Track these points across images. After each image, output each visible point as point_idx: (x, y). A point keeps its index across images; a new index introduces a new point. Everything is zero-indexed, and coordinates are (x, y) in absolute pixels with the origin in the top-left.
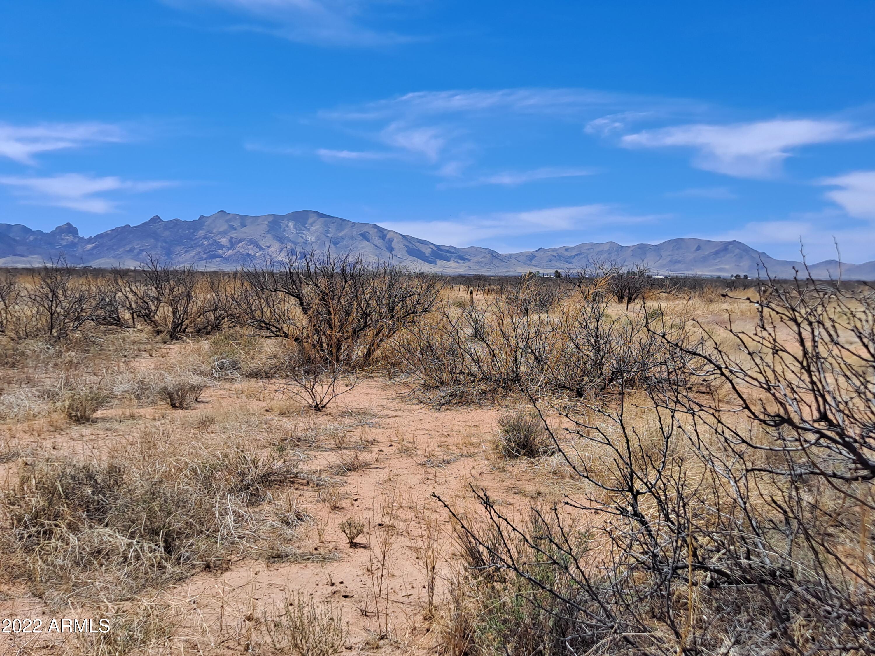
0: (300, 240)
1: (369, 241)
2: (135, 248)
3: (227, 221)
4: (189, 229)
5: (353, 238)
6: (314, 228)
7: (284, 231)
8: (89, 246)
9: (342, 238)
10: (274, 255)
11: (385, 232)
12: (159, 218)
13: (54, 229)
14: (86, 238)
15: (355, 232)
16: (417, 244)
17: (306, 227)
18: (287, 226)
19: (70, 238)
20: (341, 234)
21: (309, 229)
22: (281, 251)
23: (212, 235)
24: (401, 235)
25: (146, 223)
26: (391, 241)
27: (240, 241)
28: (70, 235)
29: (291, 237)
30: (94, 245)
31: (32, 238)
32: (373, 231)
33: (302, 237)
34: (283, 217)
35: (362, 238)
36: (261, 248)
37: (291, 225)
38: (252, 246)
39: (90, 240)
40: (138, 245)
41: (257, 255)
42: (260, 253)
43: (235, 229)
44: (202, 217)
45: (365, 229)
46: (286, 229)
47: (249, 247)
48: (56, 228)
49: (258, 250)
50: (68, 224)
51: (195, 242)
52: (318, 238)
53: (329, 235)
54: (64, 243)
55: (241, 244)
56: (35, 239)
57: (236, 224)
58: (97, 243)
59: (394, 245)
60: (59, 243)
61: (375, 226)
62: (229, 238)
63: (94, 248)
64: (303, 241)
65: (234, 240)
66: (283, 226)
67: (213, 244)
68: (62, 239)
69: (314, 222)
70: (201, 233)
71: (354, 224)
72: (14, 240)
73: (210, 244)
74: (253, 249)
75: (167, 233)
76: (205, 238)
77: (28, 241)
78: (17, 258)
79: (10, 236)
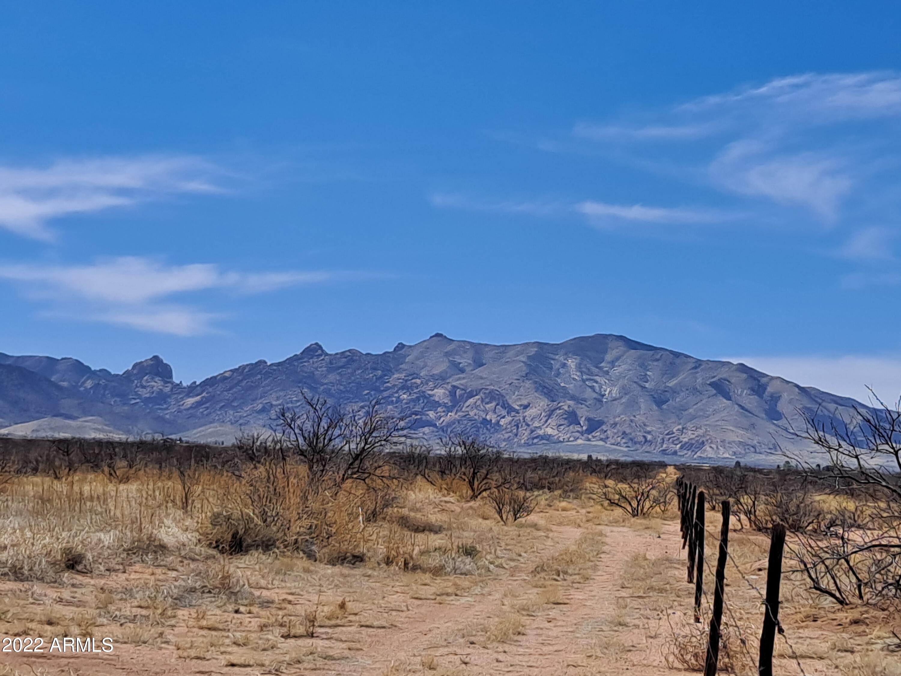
0: (589, 394)
1: (729, 399)
2: (272, 406)
3: (447, 354)
4: (375, 369)
5: (695, 391)
6: (617, 371)
7: (558, 374)
8: (191, 401)
9: (674, 391)
10: (536, 424)
11: (764, 380)
12: (320, 347)
13: (130, 368)
14: (184, 384)
15: (699, 380)
16: (832, 407)
17: (601, 368)
18: (564, 365)
19: (157, 384)
20: (672, 383)
21: (607, 373)
22: (549, 416)
23: (418, 381)
24: (797, 386)
25: (295, 358)
26: (775, 398)
27: (471, 395)
28: (157, 379)
29: (571, 387)
30: (198, 398)
31: (89, 384)
32: (738, 378)
33: (592, 387)
34: (556, 348)
35: (714, 392)
36: (510, 410)
37: (572, 363)
38: (493, 404)
39: (192, 389)
40: (278, 399)
41: (502, 422)
42: (508, 419)
43: (462, 371)
44: (401, 346)
45: (723, 373)
46: (562, 371)
47: (488, 406)
48: (134, 366)
49: (504, 412)
50: (156, 358)
51: (385, 394)
52: (625, 391)
53: (647, 385)
54: (145, 393)
55: (472, 401)
56: (96, 386)
57: (464, 361)
58: (204, 394)
59: (783, 406)
60: (136, 393)
61: (742, 368)
62: (449, 387)
63: (198, 404)
64: (595, 395)
65: (458, 392)
66: (556, 366)
67: (418, 399)
68: (144, 387)
69: (618, 359)
70: (396, 378)
71: (698, 363)
72: (60, 389)
73: (412, 400)
74: (494, 411)
75: (333, 377)
76: (405, 387)
77: (82, 389)
78: (59, 421)
79: (52, 380)
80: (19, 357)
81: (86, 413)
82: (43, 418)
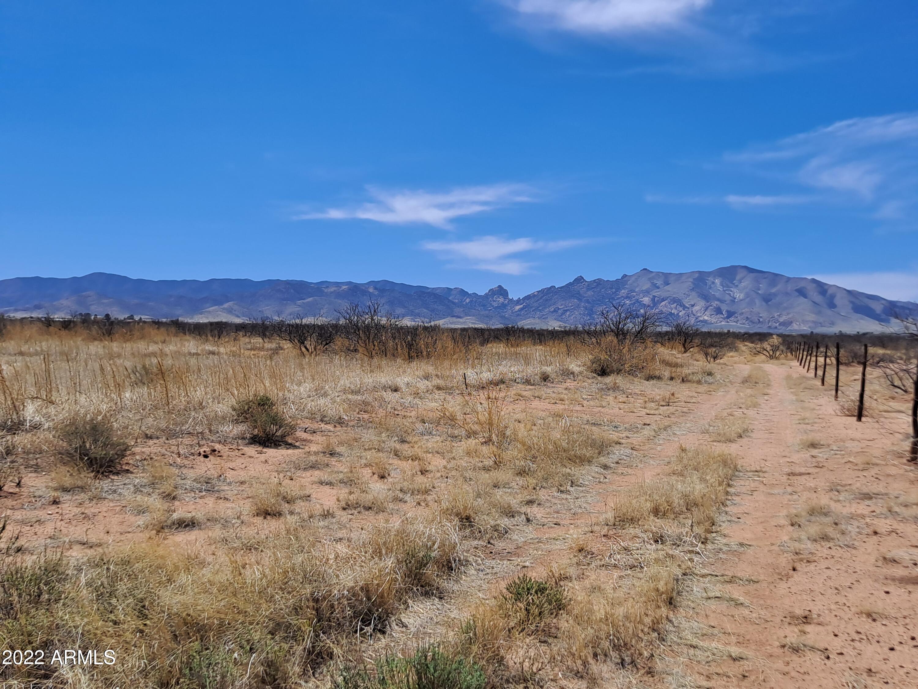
0: (727, 298)
1: (806, 297)
2: (559, 309)
3: (650, 279)
4: (612, 288)
5: (787, 294)
6: (743, 284)
7: (710, 288)
8: (518, 308)
9: (775, 295)
10: (699, 315)
11: (826, 287)
12: (583, 278)
13: (487, 292)
14: (515, 299)
15: (789, 288)
16: (866, 300)
17: (734, 284)
18: (713, 283)
19: (501, 300)
20: (774, 290)
21: (737, 286)
22: (706, 310)
23: (635, 294)
24: (845, 290)
25: (570, 284)
26: (833, 297)
27: (663, 300)
28: (501, 297)
29: (717, 294)
30: (522, 306)
31: (468, 300)
32: (811, 287)
33: (729, 294)
34: (709, 273)
35: (797, 294)
36: (684, 307)
37: (717, 281)
38: (675, 305)
39: (518, 302)
40: (561, 305)
41: (680, 314)
42: (683, 312)
43: (658, 288)
44: (625, 276)
45: (802, 284)
46: (712, 286)
47: (672, 306)
48: (489, 291)
49: (681, 309)
50: (500, 286)
51: (617, 301)
52: (747, 295)
53: (760, 292)
54: (495, 304)
55: (663, 303)
56: (471, 301)
57: (659, 283)
58: (524, 304)
59: (838, 301)
60: (491, 304)
61: (814, 281)
62: (651, 297)
63: (521, 309)
64: (731, 298)
65: (656, 299)
66: (709, 283)
67: (635, 303)
68: (494, 301)
69: (743, 278)
70: (623, 292)
71: (789, 279)
72: (454, 303)
73: (631, 304)
74: (676, 308)
75: (590, 293)
76: (627, 297)
77: (464, 303)
78: (454, 319)
79: (450, 299)
80: (434, 288)
81: (467, 315)
82: (444, 318)
